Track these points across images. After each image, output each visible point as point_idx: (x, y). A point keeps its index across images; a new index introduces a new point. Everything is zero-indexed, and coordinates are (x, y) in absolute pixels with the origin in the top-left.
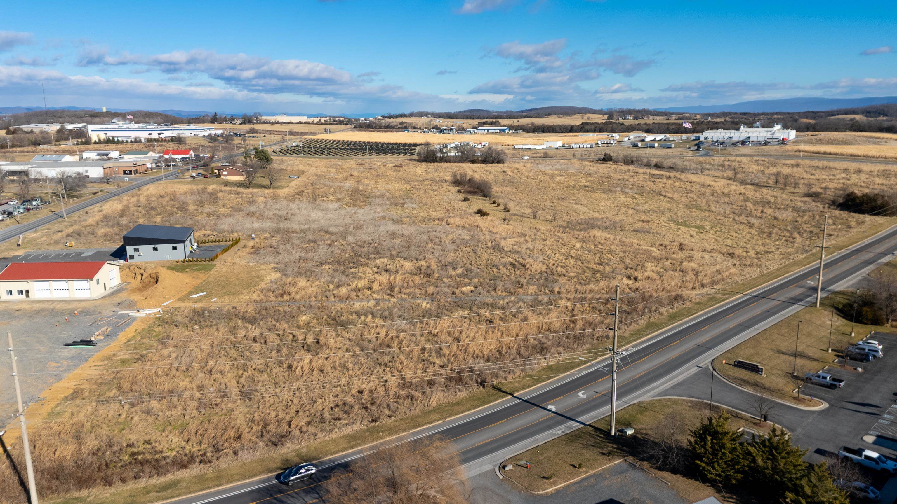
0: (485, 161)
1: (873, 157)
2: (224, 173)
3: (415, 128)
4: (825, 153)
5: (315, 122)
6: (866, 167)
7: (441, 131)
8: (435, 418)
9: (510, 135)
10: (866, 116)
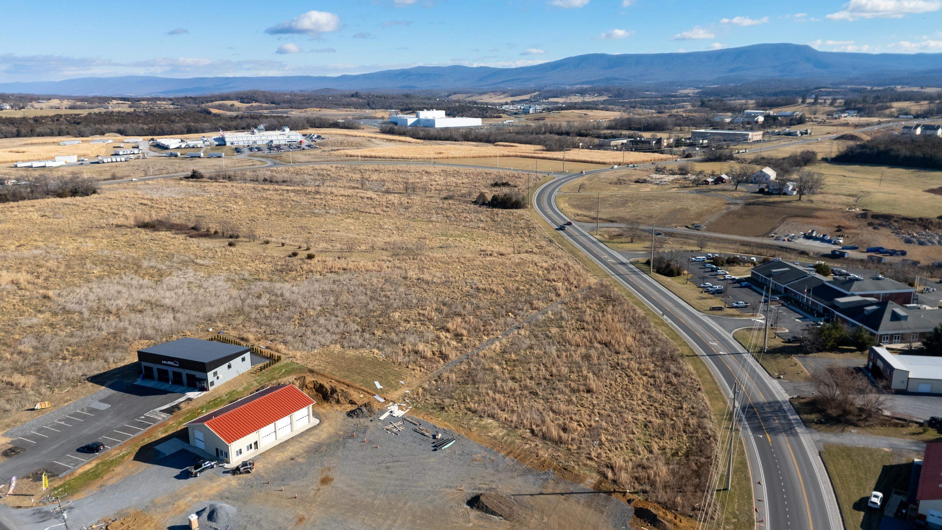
0: (76, 193)
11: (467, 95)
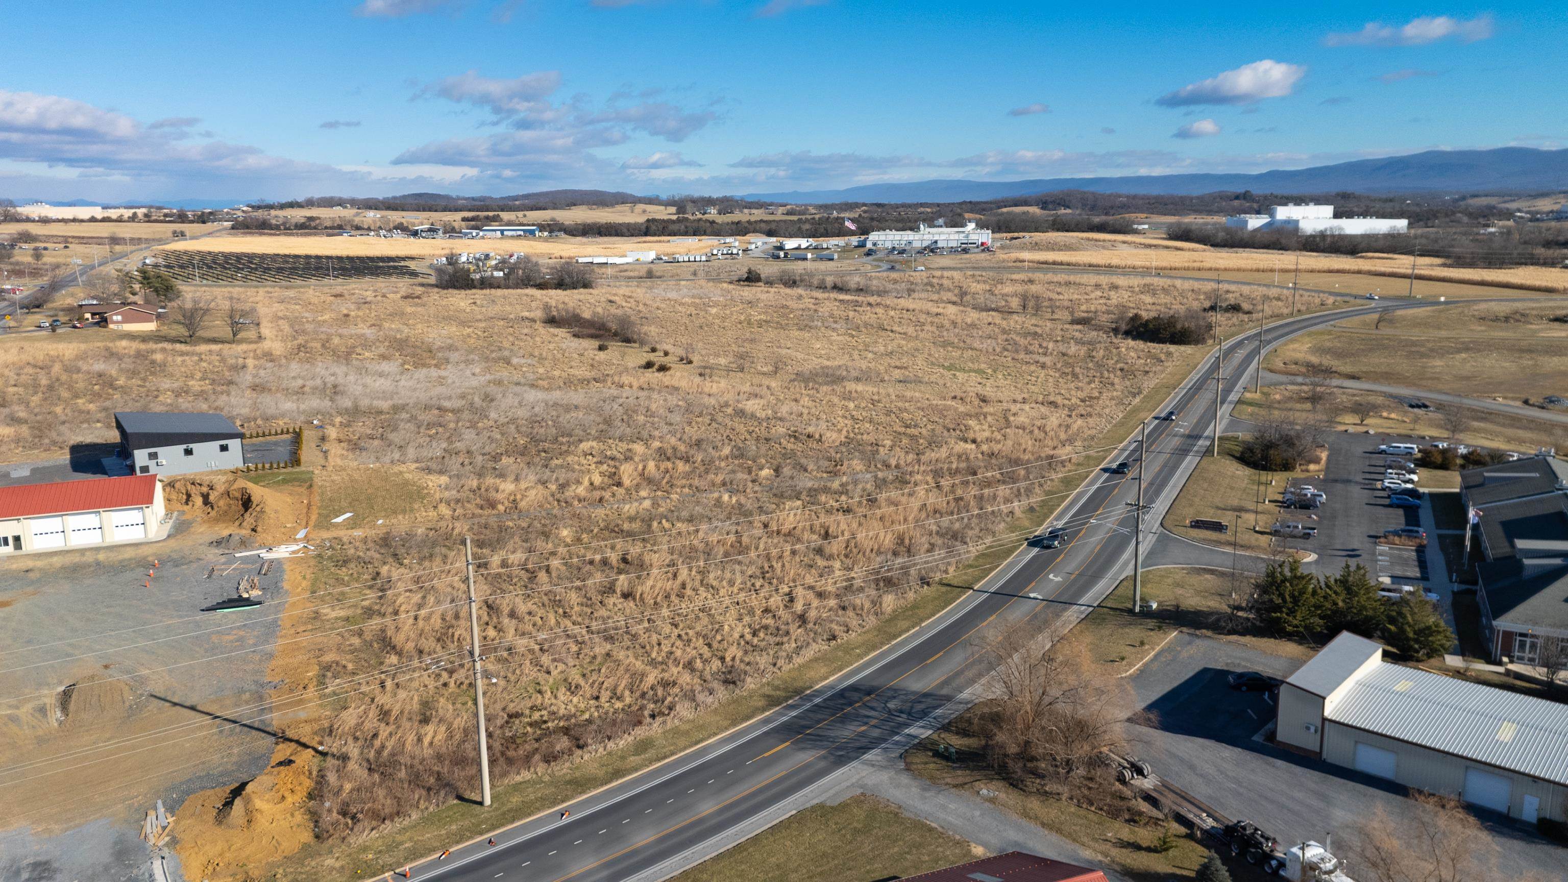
0: (560, 285)
1: (1118, 267)
2: (115, 318)
3: (358, 228)
4: (1054, 263)
5: (126, 217)
6: (1121, 281)
7: (415, 234)
8: (904, 627)
9: (546, 240)
10: (1042, 208)
11: (1501, 199)
